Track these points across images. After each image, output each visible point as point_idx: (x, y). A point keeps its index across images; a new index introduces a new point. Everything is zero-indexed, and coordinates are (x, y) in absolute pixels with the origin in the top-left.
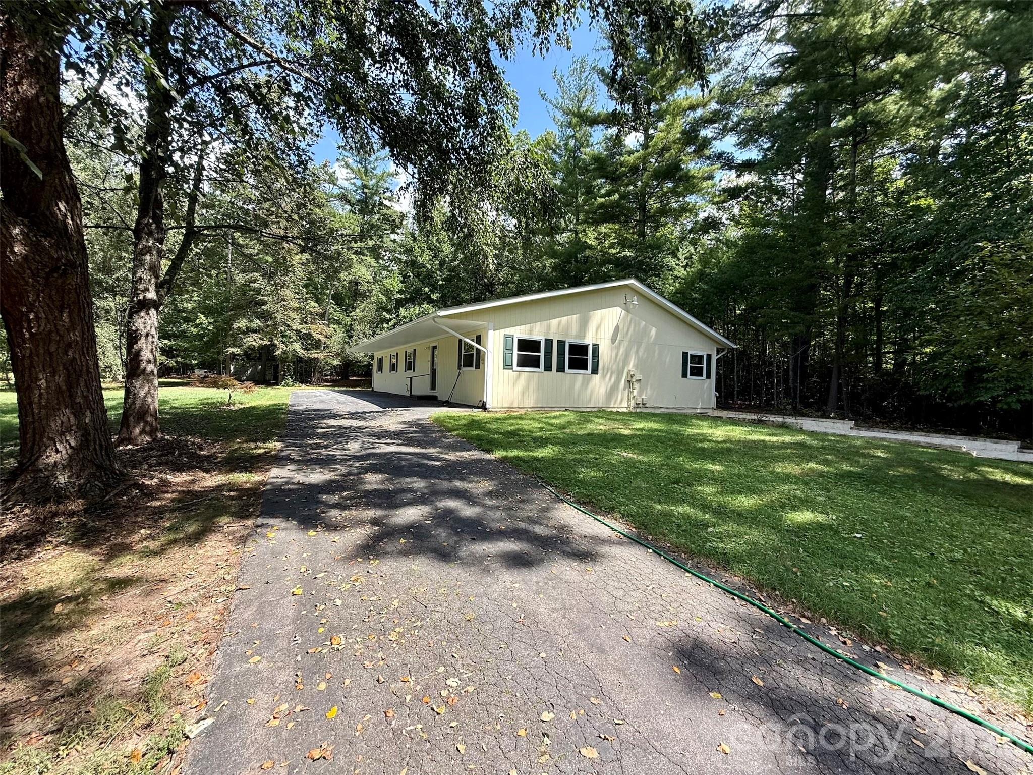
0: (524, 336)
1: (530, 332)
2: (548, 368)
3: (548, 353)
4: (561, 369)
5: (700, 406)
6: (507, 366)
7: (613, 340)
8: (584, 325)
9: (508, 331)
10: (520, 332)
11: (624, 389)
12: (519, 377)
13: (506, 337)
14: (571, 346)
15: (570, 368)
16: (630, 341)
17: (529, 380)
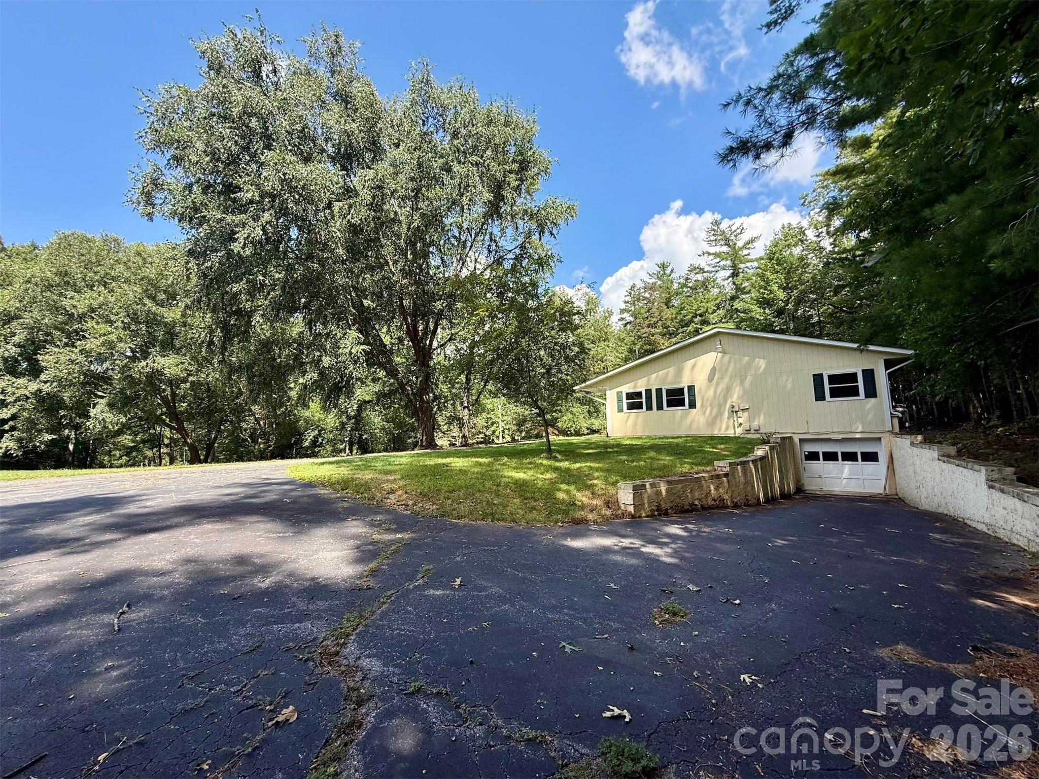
0: (631, 391)
1: (635, 387)
2: (649, 408)
3: (649, 398)
4: (660, 407)
5: (860, 429)
6: (620, 410)
7: (710, 379)
8: (679, 373)
9: (619, 389)
10: (627, 389)
11: (729, 418)
12: (628, 417)
13: (618, 393)
14: (667, 391)
15: (668, 406)
16: (731, 378)
17: (637, 417)
